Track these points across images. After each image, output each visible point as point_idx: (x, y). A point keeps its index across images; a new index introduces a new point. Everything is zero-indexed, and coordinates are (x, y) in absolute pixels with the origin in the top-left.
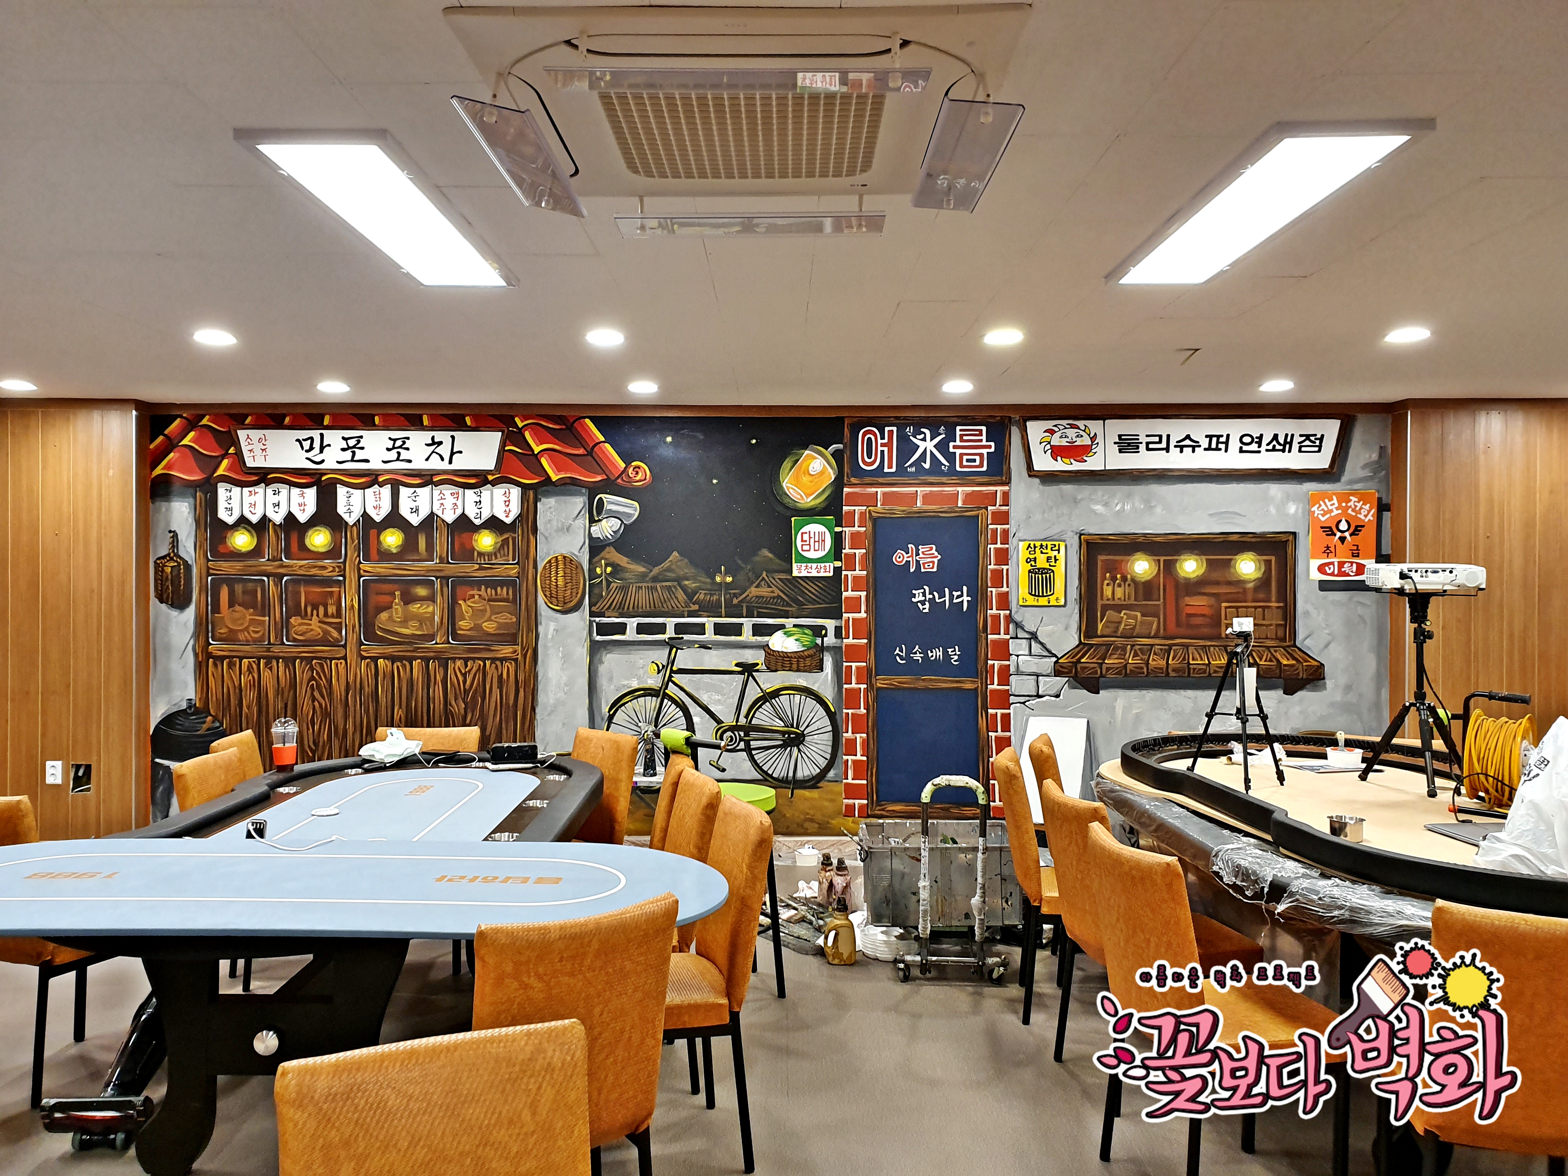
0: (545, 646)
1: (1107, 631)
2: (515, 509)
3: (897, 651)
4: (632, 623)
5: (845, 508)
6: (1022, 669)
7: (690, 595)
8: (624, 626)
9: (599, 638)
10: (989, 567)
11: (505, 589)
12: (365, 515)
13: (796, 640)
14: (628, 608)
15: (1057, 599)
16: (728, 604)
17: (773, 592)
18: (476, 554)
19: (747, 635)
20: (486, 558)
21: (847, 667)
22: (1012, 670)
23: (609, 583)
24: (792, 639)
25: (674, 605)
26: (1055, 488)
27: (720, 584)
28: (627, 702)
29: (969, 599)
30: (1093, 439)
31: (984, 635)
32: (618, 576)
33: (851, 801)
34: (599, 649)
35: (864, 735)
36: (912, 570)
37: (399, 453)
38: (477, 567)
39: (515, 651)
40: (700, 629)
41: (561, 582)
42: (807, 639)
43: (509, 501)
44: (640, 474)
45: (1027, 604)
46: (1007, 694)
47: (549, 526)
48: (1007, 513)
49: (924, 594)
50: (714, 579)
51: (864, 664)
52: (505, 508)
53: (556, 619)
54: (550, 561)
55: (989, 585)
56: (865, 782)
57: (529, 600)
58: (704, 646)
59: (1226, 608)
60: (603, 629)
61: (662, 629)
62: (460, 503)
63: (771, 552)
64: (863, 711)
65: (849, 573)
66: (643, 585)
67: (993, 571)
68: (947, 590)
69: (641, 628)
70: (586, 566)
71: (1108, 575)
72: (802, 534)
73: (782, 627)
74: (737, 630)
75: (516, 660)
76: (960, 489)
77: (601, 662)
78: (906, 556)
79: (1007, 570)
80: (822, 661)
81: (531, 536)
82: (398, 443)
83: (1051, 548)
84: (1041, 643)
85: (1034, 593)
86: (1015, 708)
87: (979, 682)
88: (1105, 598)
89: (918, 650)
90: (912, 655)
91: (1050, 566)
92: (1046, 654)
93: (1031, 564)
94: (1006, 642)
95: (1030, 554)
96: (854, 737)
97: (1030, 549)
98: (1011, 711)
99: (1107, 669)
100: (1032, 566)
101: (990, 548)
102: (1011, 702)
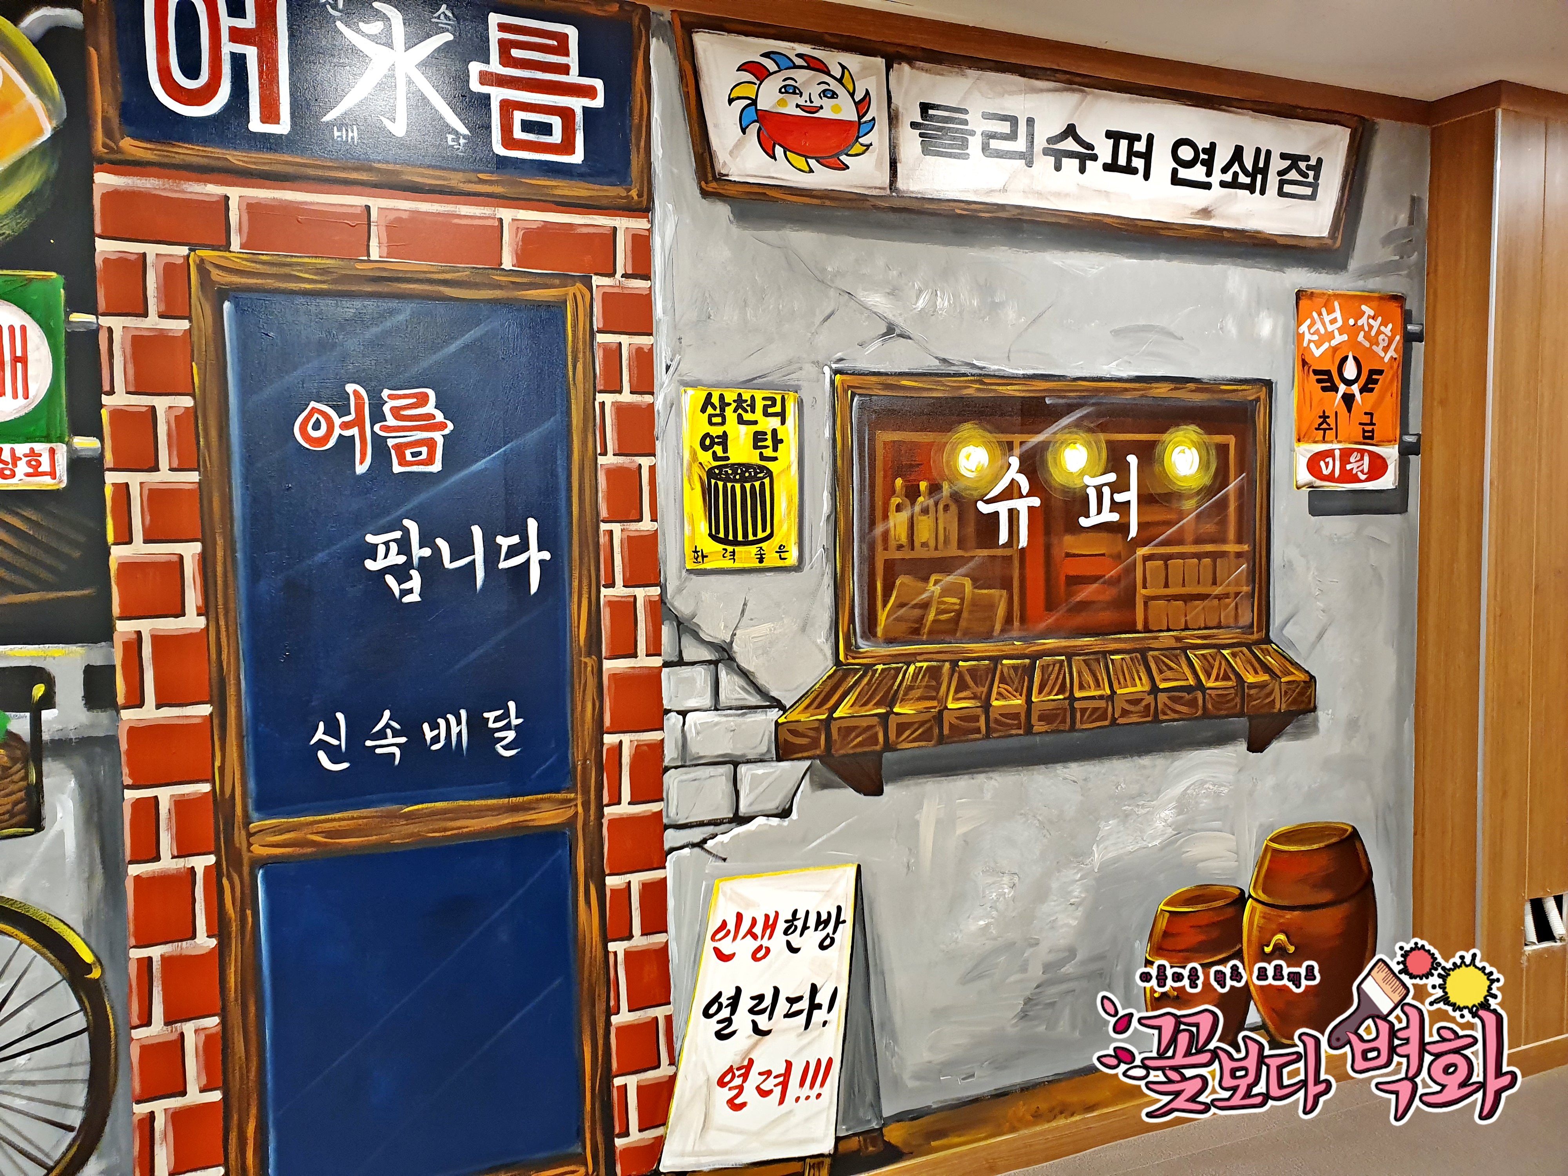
1: (899, 631)
3: (319, 734)
5: (104, 247)
6: (697, 748)
10: (601, 460)
15: (781, 550)
21: (137, 802)
22: (670, 754)
26: (770, 235)
29: (546, 555)
30: (862, 105)
31: (590, 662)
35: (213, 1022)
36: (361, 469)
45: (708, 565)
46: (657, 826)
48: (645, 301)
49: (404, 546)
51: (206, 788)
55: (604, 513)
56: (217, 1172)
64: (204, 942)
65: (134, 480)
67: (611, 473)
68: (477, 531)
71: (899, 482)
76: (506, 214)
78: (337, 421)
79: (652, 469)
80: (36, 791)
83: (765, 407)
84: (745, 674)
85: (722, 535)
86: (678, 863)
87: (579, 802)
88: (893, 544)
89: (387, 725)
90: (369, 743)
91: (762, 458)
92: (754, 700)
93: (714, 453)
94: (653, 679)
95: (711, 423)
96: (174, 1036)
97: (710, 410)
98: (669, 872)
99: (902, 728)
100: (715, 457)
101: (602, 404)
102: (667, 847)
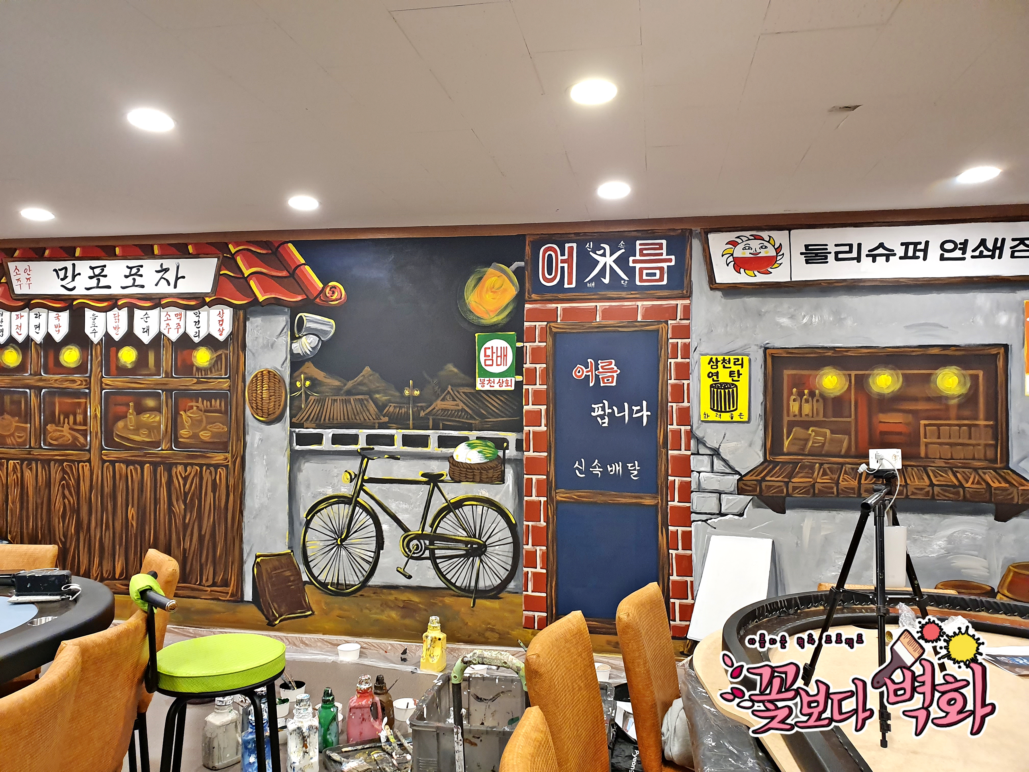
0: (251, 454)
1: (794, 449)
2: (228, 328)
3: (577, 465)
4: (328, 434)
5: (526, 324)
6: (704, 485)
7: (381, 407)
8: (321, 435)
9: (298, 448)
10: (669, 381)
11: (218, 401)
12: (107, 335)
13: (479, 452)
14: (325, 419)
15: (740, 415)
16: (416, 417)
17: (457, 405)
18: (195, 368)
19: (433, 447)
20: (203, 373)
21: (527, 479)
22: (694, 486)
23: (307, 396)
24: (475, 451)
25: (366, 418)
26: (738, 300)
27: (409, 397)
28: (323, 509)
29: (649, 413)
31: (664, 451)
32: (315, 390)
33: (531, 613)
34: (298, 458)
35: (544, 548)
36: (591, 385)
37: (134, 279)
38: (195, 380)
39: (227, 458)
40: (390, 440)
41: (265, 395)
42: (489, 452)
43: (223, 321)
44: (336, 294)
45: (709, 419)
46: (689, 512)
47: (256, 342)
48: (688, 327)
49: (603, 409)
50: (402, 392)
51: (545, 477)
52: (219, 327)
53: (261, 430)
54: (256, 376)
55: (670, 400)
56: (544, 595)
57: (239, 410)
58: (393, 457)
59: (926, 425)
60: (303, 439)
61: (354, 439)
62: (182, 323)
63: (455, 366)
64: (543, 524)
65: (530, 387)
66: (338, 398)
67: (673, 386)
68: (626, 405)
69: (336, 440)
70: (287, 380)
71: (795, 390)
72: (485, 349)
73: (466, 439)
74: (423, 441)
75: (227, 466)
76: (640, 303)
77: (300, 470)
78: (585, 370)
79: (688, 384)
80: (503, 472)
81: (241, 353)
82: (134, 271)
83: (735, 362)
84: (724, 460)
85: (715, 408)
86: (696, 525)
87: (659, 499)
88: (791, 414)
89: (597, 464)
90: (591, 469)
91: (733, 380)
92: (728, 471)
93: (713, 379)
94: (687, 458)
95: (712, 368)
96: (534, 550)
97: (712, 364)
98: (693, 529)
99: (795, 488)
100: (713, 380)
101: (670, 363)
102: (692, 519)
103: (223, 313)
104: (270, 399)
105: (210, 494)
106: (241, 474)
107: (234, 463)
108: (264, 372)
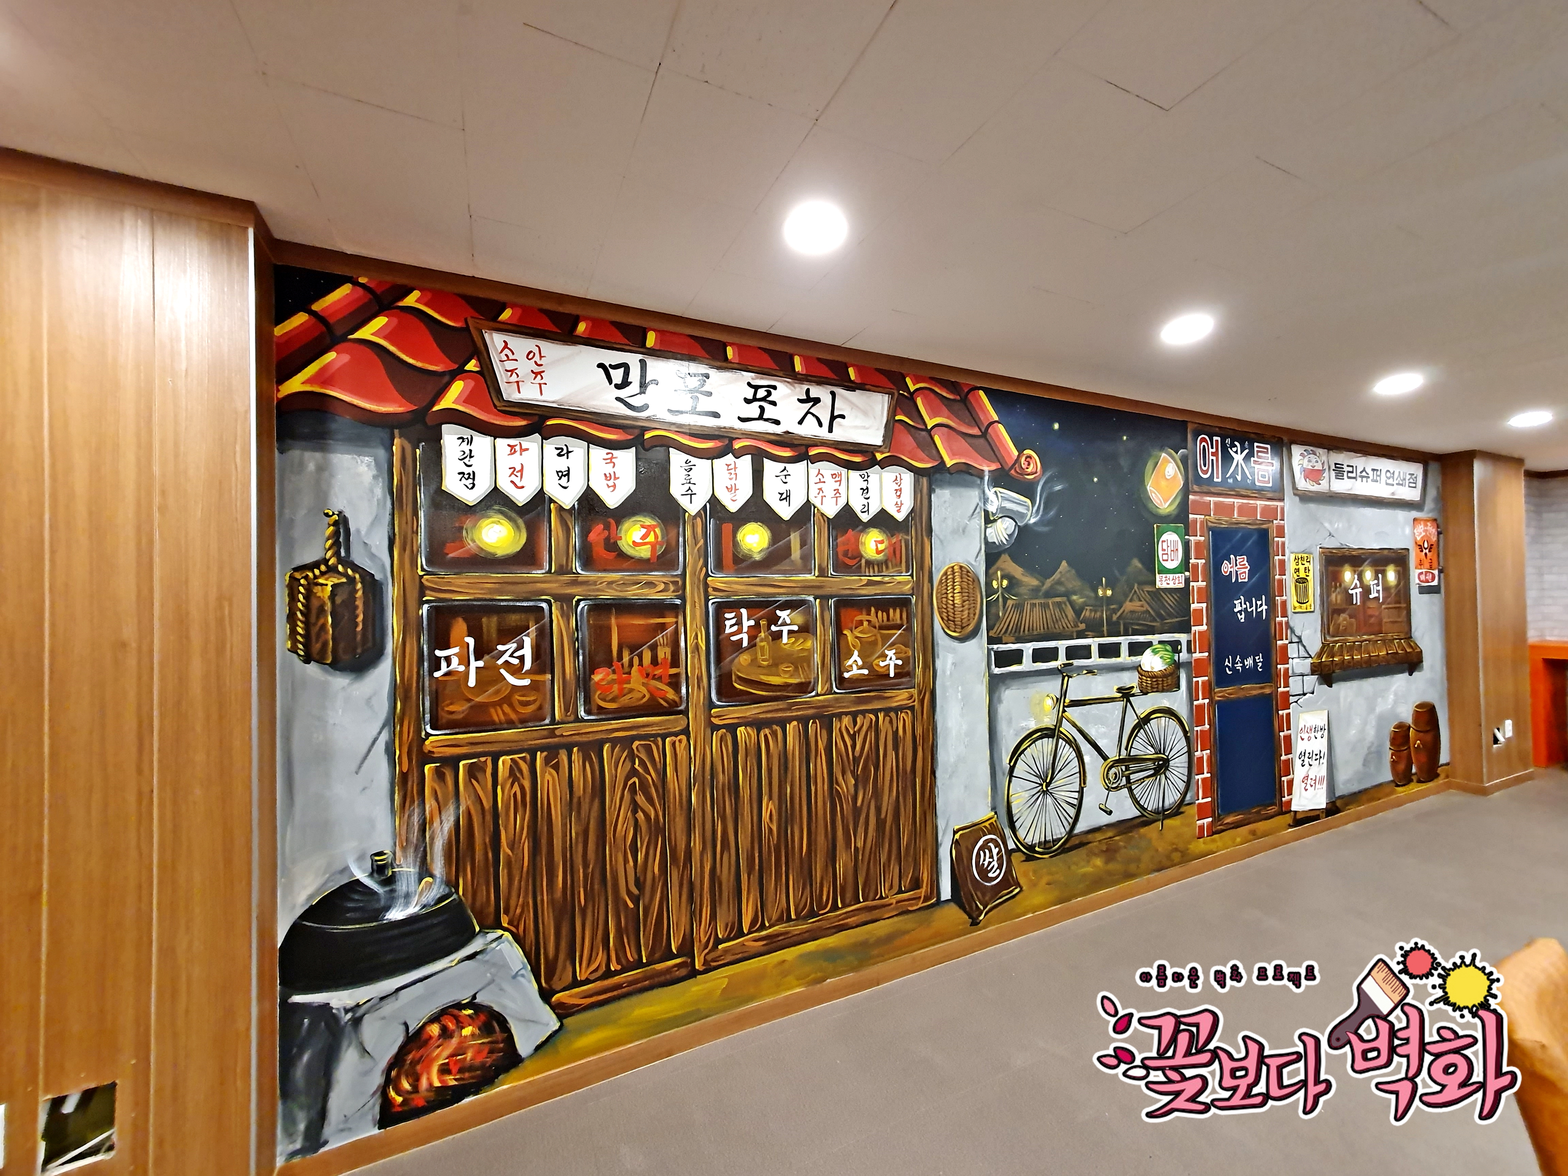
2: (908, 503)
3: (1227, 662)
4: (1028, 649)
7: (1078, 612)
8: (1020, 653)
9: (998, 670)
10: (1276, 577)
11: (897, 609)
12: (714, 500)
13: (1161, 658)
14: (1024, 631)
16: (1110, 621)
17: (1143, 606)
18: (861, 559)
20: (874, 566)
21: (1195, 682)
24: (1158, 657)
27: (1102, 598)
28: (1026, 748)
29: (1266, 607)
31: (1275, 641)
33: (1201, 822)
34: (997, 685)
36: (1233, 581)
37: (762, 409)
38: (865, 581)
39: (912, 696)
40: (1087, 652)
41: (958, 601)
42: (1168, 657)
43: (900, 490)
44: (1032, 466)
45: (1296, 610)
47: (944, 526)
48: (1283, 528)
49: (1241, 604)
50: (1096, 592)
51: (1207, 678)
52: (896, 500)
53: (953, 651)
54: (946, 573)
56: (1210, 799)
57: (925, 625)
58: (1091, 671)
59: (1384, 609)
60: (1001, 659)
61: (1054, 654)
62: (841, 487)
63: (1139, 562)
64: (1207, 726)
65: (1195, 585)
66: (1037, 601)
67: (1278, 581)
68: (1254, 600)
69: (1036, 655)
70: (982, 579)
72: (1162, 542)
73: (1150, 644)
74: (1116, 650)
75: (912, 708)
77: (1000, 700)
80: (1179, 678)
81: (926, 539)
82: (762, 393)
96: (1202, 755)
97: (1296, 561)
103: (901, 479)
104: (963, 606)
105: (891, 754)
106: (931, 718)
107: (922, 702)
108: (955, 567)
